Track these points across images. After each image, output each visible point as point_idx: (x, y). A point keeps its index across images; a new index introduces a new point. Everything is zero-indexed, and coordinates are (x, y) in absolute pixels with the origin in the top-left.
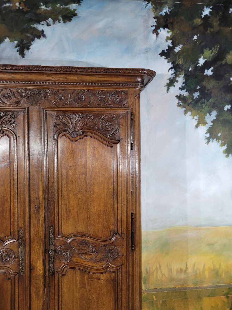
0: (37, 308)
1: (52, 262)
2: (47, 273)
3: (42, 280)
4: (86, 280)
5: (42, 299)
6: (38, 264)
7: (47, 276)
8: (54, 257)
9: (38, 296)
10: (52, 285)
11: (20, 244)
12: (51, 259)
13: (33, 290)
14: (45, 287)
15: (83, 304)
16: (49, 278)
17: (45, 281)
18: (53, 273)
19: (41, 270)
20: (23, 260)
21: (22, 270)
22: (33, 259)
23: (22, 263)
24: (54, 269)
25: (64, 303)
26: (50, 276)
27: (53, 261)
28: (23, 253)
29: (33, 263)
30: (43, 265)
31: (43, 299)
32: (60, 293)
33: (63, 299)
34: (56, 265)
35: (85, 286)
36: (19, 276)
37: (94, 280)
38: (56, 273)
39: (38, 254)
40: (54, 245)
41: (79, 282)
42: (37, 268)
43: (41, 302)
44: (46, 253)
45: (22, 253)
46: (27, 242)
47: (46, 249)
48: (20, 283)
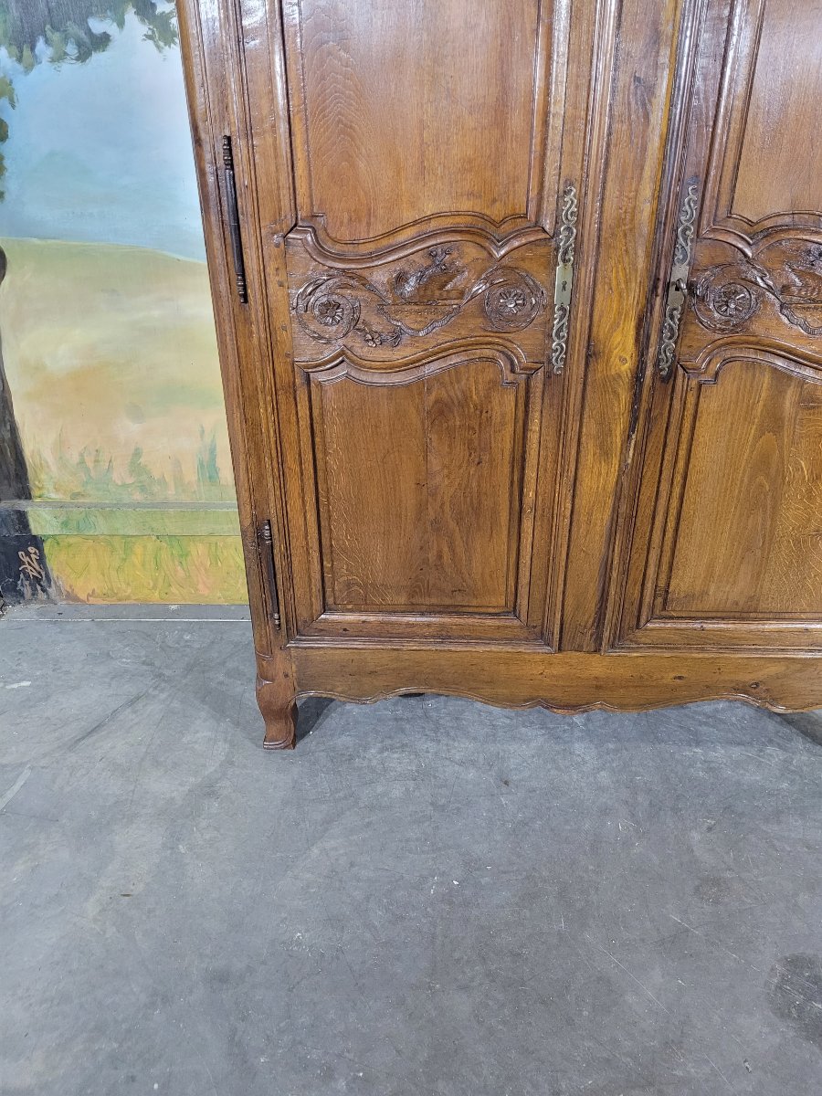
0: (598, 487)
1: (671, 329)
2: (649, 372)
3: (625, 396)
4: (787, 403)
5: (615, 462)
6: (617, 338)
7: (648, 380)
8: (682, 314)
9: (605, 453)
10: (662, 414)
11: (561, 250)
12: (672, 317)
13: (590, 427)
14: (634, 420)
15: (761, 485)
16: (653, 387)
17: (636, 398)
18: (672, 374)
19: (623, 360)
20: (566, 318)
21: (559, 356)
22: (601, 317)
23: (560, 329)
24: (674, 356)
25: (692, 478)
26: (658, 384)
27: (675, 327)
28: (569, 286)
29: (601, 330)
30: (637, 340)
31: (623, 460)
32: (684, 446)
33: (691, 466)
34: (686, 342)
35: (781, 427)
36: (548, 375)
37: (818, 407)
38: (681, 371)
39: (620, 296)
40: (689, 264)
41: (759, 410)
42: (611, 352)
43: (613, 470)
44: (657, 296)
45: (564, 288)
46: (589, 246)
47: (658, 279)
48: (547, 400)
